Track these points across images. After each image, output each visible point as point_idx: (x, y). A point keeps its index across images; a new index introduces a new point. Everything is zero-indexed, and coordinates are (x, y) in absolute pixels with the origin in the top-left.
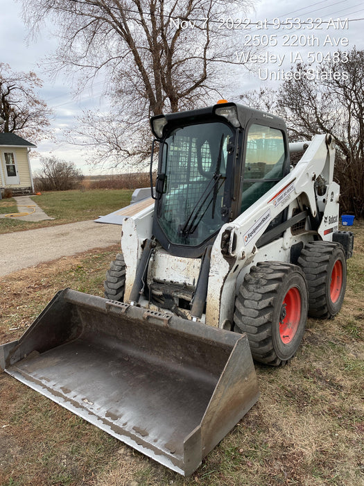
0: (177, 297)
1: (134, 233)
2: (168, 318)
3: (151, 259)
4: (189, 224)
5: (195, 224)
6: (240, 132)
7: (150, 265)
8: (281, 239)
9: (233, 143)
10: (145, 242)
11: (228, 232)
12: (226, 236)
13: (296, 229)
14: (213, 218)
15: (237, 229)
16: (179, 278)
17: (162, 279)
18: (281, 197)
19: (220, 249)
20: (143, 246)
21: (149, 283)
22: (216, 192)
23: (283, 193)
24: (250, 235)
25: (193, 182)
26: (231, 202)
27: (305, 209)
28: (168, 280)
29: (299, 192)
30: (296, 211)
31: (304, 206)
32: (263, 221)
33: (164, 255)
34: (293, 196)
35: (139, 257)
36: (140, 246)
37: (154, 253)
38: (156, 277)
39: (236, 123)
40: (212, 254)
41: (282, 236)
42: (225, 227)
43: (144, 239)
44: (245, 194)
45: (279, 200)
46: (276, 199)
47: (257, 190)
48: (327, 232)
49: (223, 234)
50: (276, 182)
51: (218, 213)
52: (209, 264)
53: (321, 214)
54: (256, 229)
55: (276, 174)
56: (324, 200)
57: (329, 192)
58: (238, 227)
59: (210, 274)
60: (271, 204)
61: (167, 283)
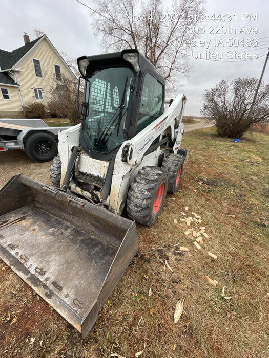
0: (93, 185)
1: (66, 141)
2: (83, 203)
3: (77, 160)
4: (102, 138)
5: (106, 139)
6: (139, 76)
7: (76, 163)
8: (155, 151)
9: (134, 84)
10: (73, 148)
11: (127, 147)
12: (126, 149)
13: (163, 146)
14: (118, 136)
15: (133, 145)
16: (95, 173)
17: (84, 172)
18: (160, 127)
19: (121, 158)
20: (72, 150)
21: (76, 174)
22: (120, 119)
23: (160, 125)
24: (141, 150)
25: (107, 112)
26: (130, 127)
27: (168, 136)
28: (88, 173)
29: (168, 126)
30: (164, 137)
31: (168, 134)
32: (149, 141)
33: (86, 157)
34: (165, 128)
35: (70, 157)
36: (70, 150)
37: (80, 156)
38: (81, 171)
39: (137, 68)
40: (116, 160)
41: (156, 150)
42: (125, 143)
43: (73, 146)
44: (139, 122)
45: (158, 128)
46: (157, 128)
47: (146, 121)
48: (176, 149)
49: (124, 148)
50: (157, 118)
51: (121, 132)
52: (114, 167)
53: (175, 139)
54: (145, 146)
55: (156, 113)
56: (177, 132)
57: (180, 127)
58: (134, 144)
59: (114, 173)
60: (154, 130)
61: (88, 175)
